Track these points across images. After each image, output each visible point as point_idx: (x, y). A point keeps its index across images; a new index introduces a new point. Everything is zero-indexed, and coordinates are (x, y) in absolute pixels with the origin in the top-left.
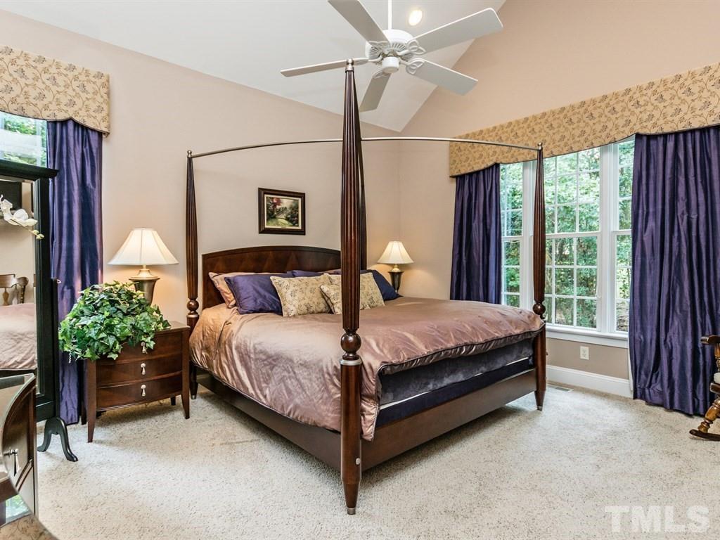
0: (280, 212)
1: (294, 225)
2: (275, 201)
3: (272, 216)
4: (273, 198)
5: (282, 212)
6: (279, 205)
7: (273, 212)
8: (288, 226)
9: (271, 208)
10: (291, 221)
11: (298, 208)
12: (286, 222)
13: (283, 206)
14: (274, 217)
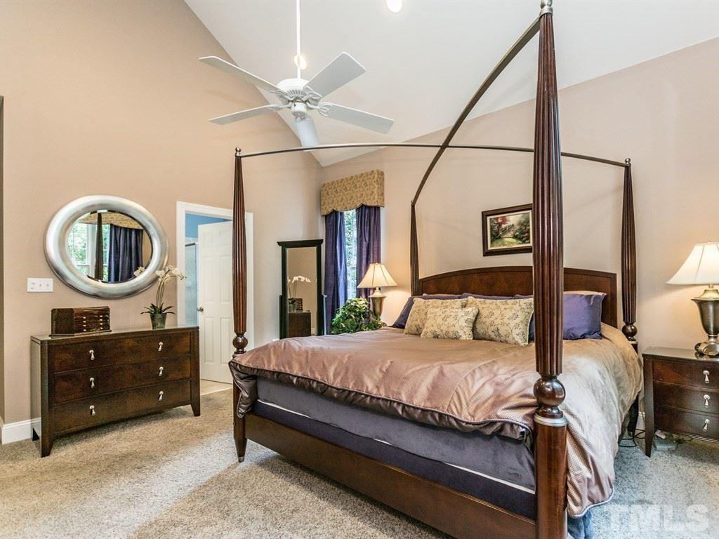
0: (505, 231)
1: (524, 242)
2: (500, 221)
3: (496, 237)
4: (497, 218)
5: (509, 231)
6: (504, 224)
7: (498, 233)
8: (516, 244)
9: (496, 228)
10: (520, 239)
11: (528, 222)
12: (514, 240)
13: (509, 223)
14: (500, 238)
